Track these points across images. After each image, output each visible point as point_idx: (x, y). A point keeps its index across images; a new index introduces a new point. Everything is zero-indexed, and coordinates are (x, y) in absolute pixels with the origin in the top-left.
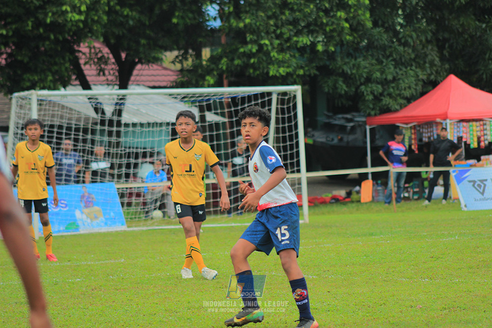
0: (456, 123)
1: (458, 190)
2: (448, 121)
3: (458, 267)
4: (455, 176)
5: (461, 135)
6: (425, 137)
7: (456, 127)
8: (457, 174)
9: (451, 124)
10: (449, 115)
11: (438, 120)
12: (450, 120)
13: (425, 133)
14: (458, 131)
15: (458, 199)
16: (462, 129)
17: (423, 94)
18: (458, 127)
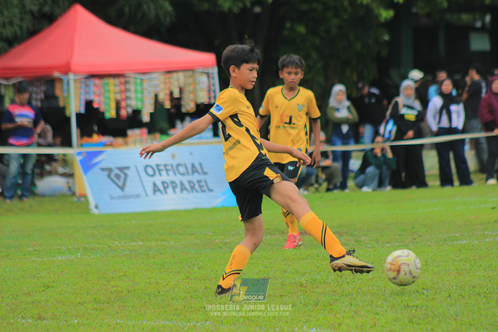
0: (83, 81)
1: (86, 183)
2: (71, 76)
3: (78, 300)
4: (81, 161)
5: (91, 97)
6: (36, 99)
7: (83, 86)
8: (85, 158)
9: (75, 81)
10: (74, 67)
11: (56, 74)
12: (75, 73)
13: (36, 93)
14: (87, 93)
15: (85, 196)
16: (92, 89)
17: (33, 33)
18: (87, 86)
